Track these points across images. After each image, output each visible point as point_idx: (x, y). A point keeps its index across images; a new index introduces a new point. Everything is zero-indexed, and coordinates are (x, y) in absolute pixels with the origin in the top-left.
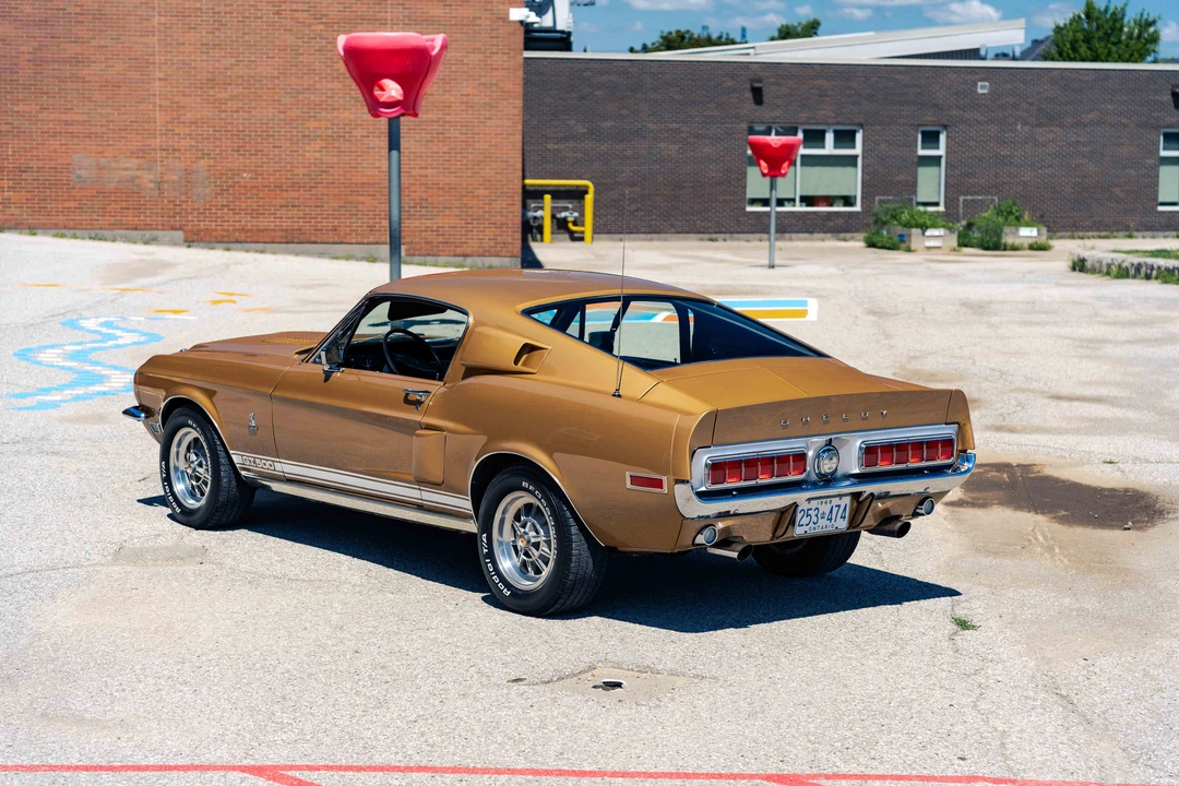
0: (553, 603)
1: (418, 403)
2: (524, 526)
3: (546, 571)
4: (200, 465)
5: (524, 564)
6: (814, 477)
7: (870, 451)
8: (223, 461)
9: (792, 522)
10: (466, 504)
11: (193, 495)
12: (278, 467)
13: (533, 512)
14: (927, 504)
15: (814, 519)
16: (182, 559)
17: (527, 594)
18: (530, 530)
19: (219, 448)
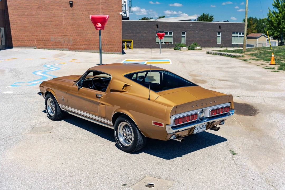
0: (133, 150)
1: (99, 98)
2: (125, 130)
3: (131, 142)
4: (53, 106)
5: (125, 139)
6: (199, 119)
7: (212, 111)
8: (57, 106)
9: (194, 131)
10: (111, 123)
11: (52, 113)
12: (69, 109)
13: (128, 127)
14: (223, 122)
15: (198, 129)
17: (126, 147)
18: (127, 131)
19: (56, 103)
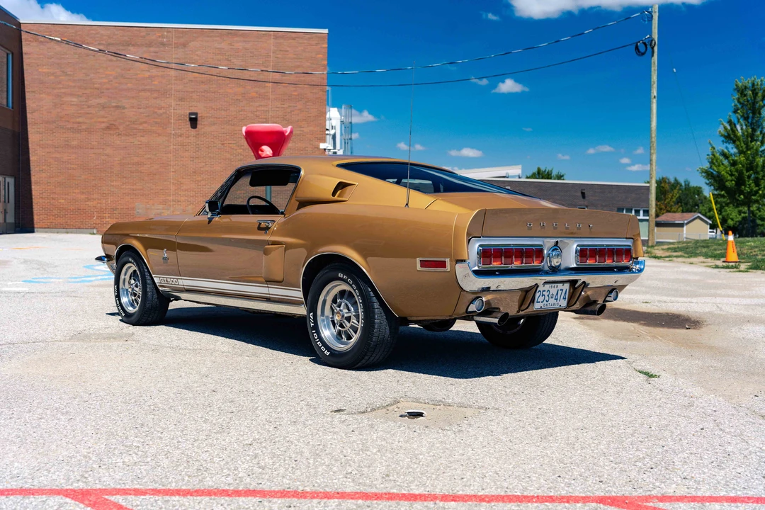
0: (359, 360)
1: (267, 228)
2: (339, 306)
3: (355, 337)
4: (137, 286)
5: (339, 333)
6: (546, 268)
7: (583, 253)
8: (148, 281)
9: (533, 301)
10: (298, 294)
11: (132, 305)
12: (181, 282)
13: (346, 296)
14: (613, 294)
15: (547, 298)
16: (114, 338)
17: (342, 354)
18: (344, 308)
19: (146, 274)
